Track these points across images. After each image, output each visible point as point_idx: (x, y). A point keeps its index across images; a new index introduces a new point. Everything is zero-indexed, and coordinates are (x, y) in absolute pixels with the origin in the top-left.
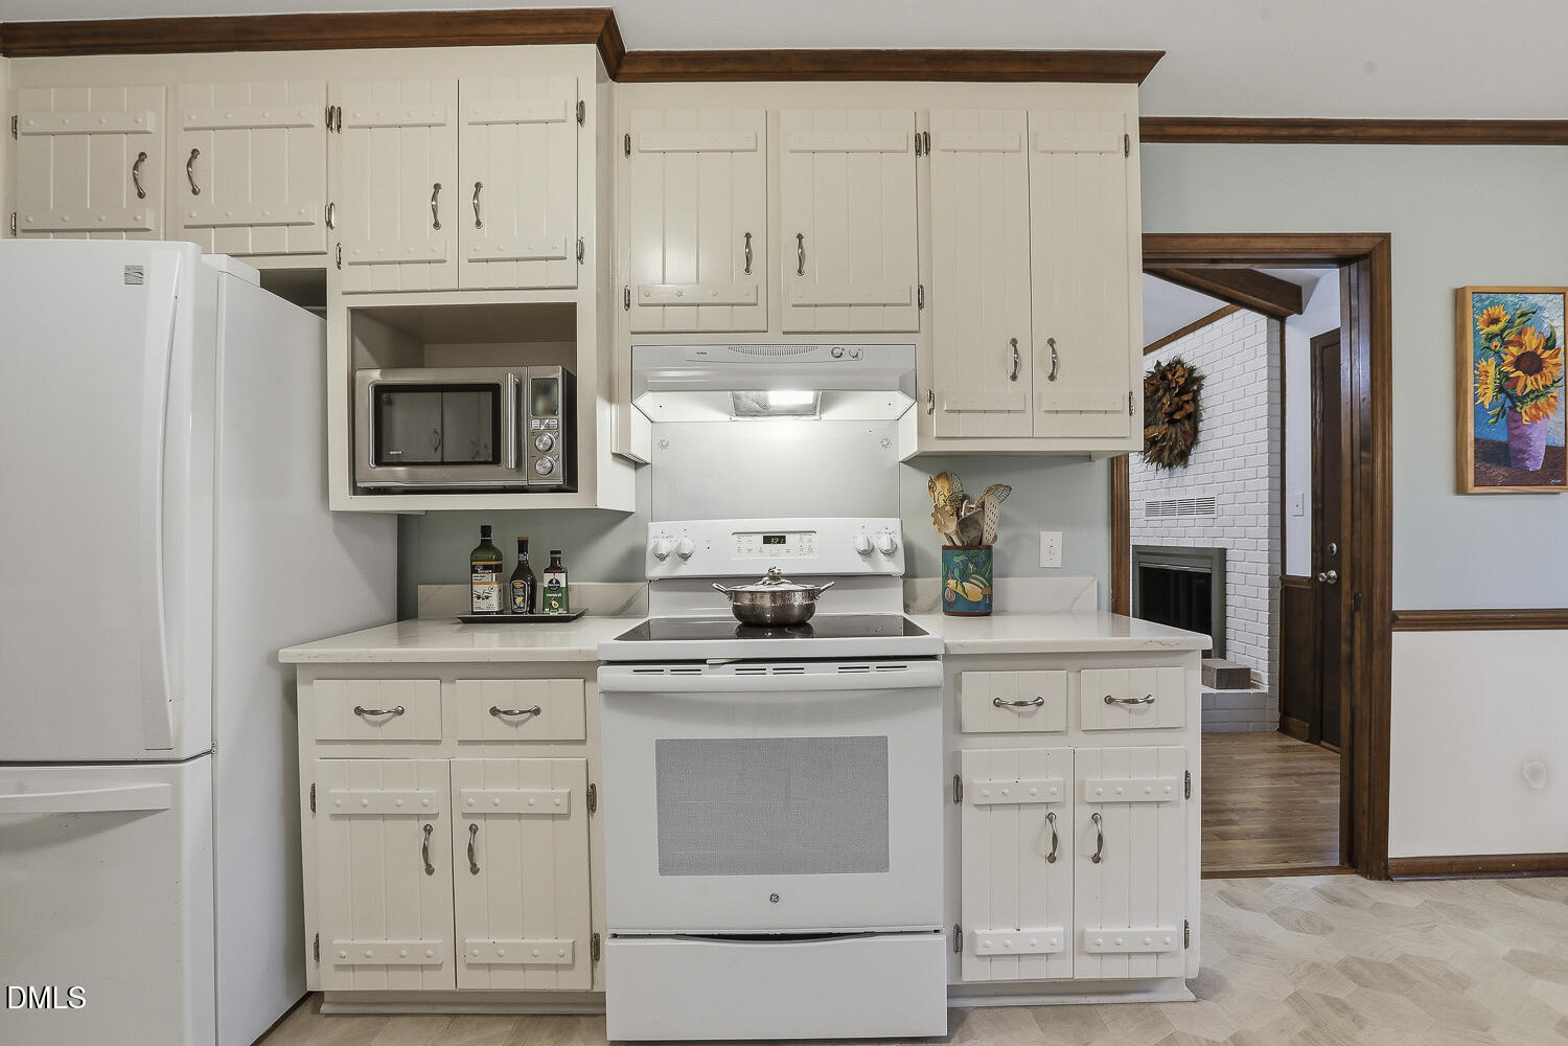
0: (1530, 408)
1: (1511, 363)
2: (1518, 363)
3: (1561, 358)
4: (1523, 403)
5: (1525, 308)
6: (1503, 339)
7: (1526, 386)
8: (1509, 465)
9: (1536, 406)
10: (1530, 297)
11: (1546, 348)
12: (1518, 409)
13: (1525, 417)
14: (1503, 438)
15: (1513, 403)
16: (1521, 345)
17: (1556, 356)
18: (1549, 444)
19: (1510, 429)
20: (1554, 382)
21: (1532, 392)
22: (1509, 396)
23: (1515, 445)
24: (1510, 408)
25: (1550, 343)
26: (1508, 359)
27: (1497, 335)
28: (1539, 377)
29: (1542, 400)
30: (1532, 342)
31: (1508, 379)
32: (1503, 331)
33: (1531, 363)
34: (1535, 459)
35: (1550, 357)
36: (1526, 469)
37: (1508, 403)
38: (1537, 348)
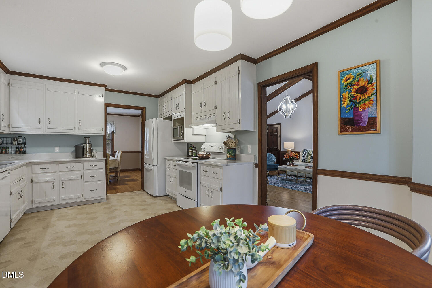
0: (362, 106)
1: (355, 91)
2: (357, 91)
3: (375, 86)
4: (359, 104)
5: (360, 72)
6: (351, 84)
7: (360, 98)
8: (354, 125)
9: (364, 105)
10: (362, 68)
11: (368, 84)
12: (357, 106)
13: (360, 109)
14: (352, 116)
15: (355, 104)
16: (358, 85)
17: (373, 85)
18: (370, 116)
19: (354, 113)
20: (372, 95)
21: (363, 100)
22: (354, 103)
23: (356, 118)
24: (354, 106)
25: (370, 82)
26: (353, 90)
27: (349, 84)
28: (365, 94)
29: (367, 102)
30: (362, 83)
31: (353, 97)
32: (351, 82)
33: (363, 90)
34: (365, 123)
35: (370, 86)
36: (360, 126)
37: (354, 105)
38: (365, 85)
